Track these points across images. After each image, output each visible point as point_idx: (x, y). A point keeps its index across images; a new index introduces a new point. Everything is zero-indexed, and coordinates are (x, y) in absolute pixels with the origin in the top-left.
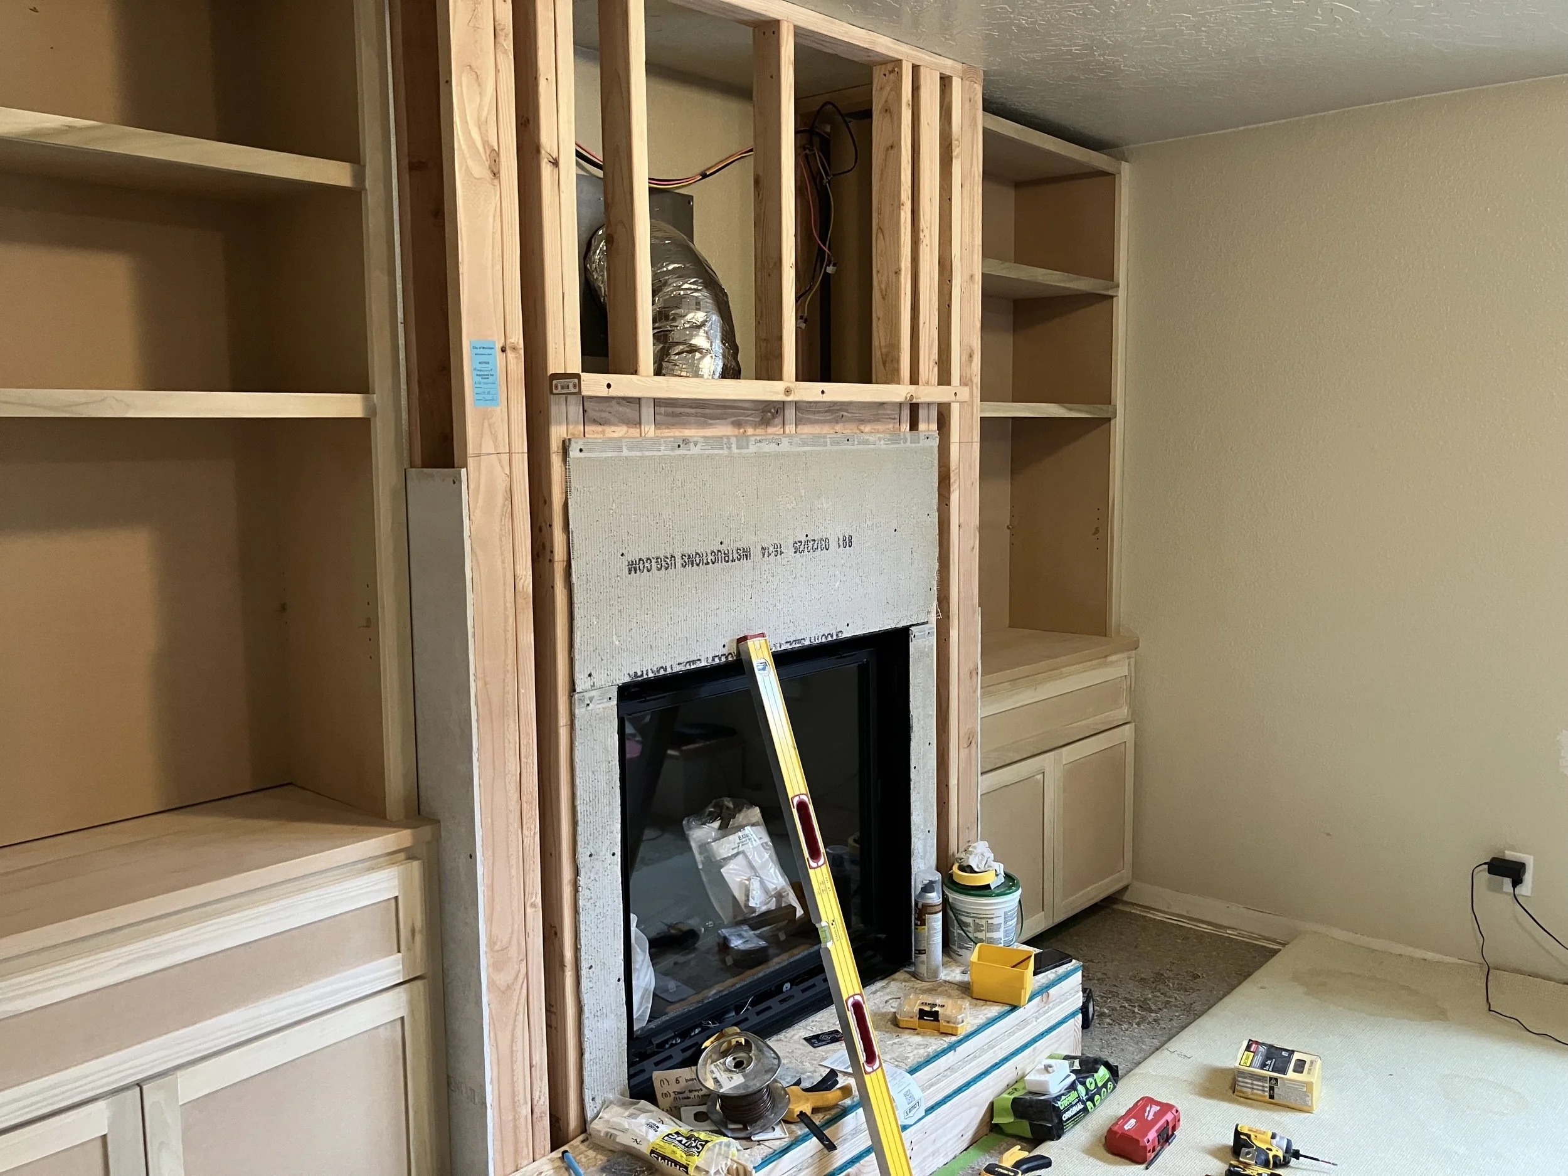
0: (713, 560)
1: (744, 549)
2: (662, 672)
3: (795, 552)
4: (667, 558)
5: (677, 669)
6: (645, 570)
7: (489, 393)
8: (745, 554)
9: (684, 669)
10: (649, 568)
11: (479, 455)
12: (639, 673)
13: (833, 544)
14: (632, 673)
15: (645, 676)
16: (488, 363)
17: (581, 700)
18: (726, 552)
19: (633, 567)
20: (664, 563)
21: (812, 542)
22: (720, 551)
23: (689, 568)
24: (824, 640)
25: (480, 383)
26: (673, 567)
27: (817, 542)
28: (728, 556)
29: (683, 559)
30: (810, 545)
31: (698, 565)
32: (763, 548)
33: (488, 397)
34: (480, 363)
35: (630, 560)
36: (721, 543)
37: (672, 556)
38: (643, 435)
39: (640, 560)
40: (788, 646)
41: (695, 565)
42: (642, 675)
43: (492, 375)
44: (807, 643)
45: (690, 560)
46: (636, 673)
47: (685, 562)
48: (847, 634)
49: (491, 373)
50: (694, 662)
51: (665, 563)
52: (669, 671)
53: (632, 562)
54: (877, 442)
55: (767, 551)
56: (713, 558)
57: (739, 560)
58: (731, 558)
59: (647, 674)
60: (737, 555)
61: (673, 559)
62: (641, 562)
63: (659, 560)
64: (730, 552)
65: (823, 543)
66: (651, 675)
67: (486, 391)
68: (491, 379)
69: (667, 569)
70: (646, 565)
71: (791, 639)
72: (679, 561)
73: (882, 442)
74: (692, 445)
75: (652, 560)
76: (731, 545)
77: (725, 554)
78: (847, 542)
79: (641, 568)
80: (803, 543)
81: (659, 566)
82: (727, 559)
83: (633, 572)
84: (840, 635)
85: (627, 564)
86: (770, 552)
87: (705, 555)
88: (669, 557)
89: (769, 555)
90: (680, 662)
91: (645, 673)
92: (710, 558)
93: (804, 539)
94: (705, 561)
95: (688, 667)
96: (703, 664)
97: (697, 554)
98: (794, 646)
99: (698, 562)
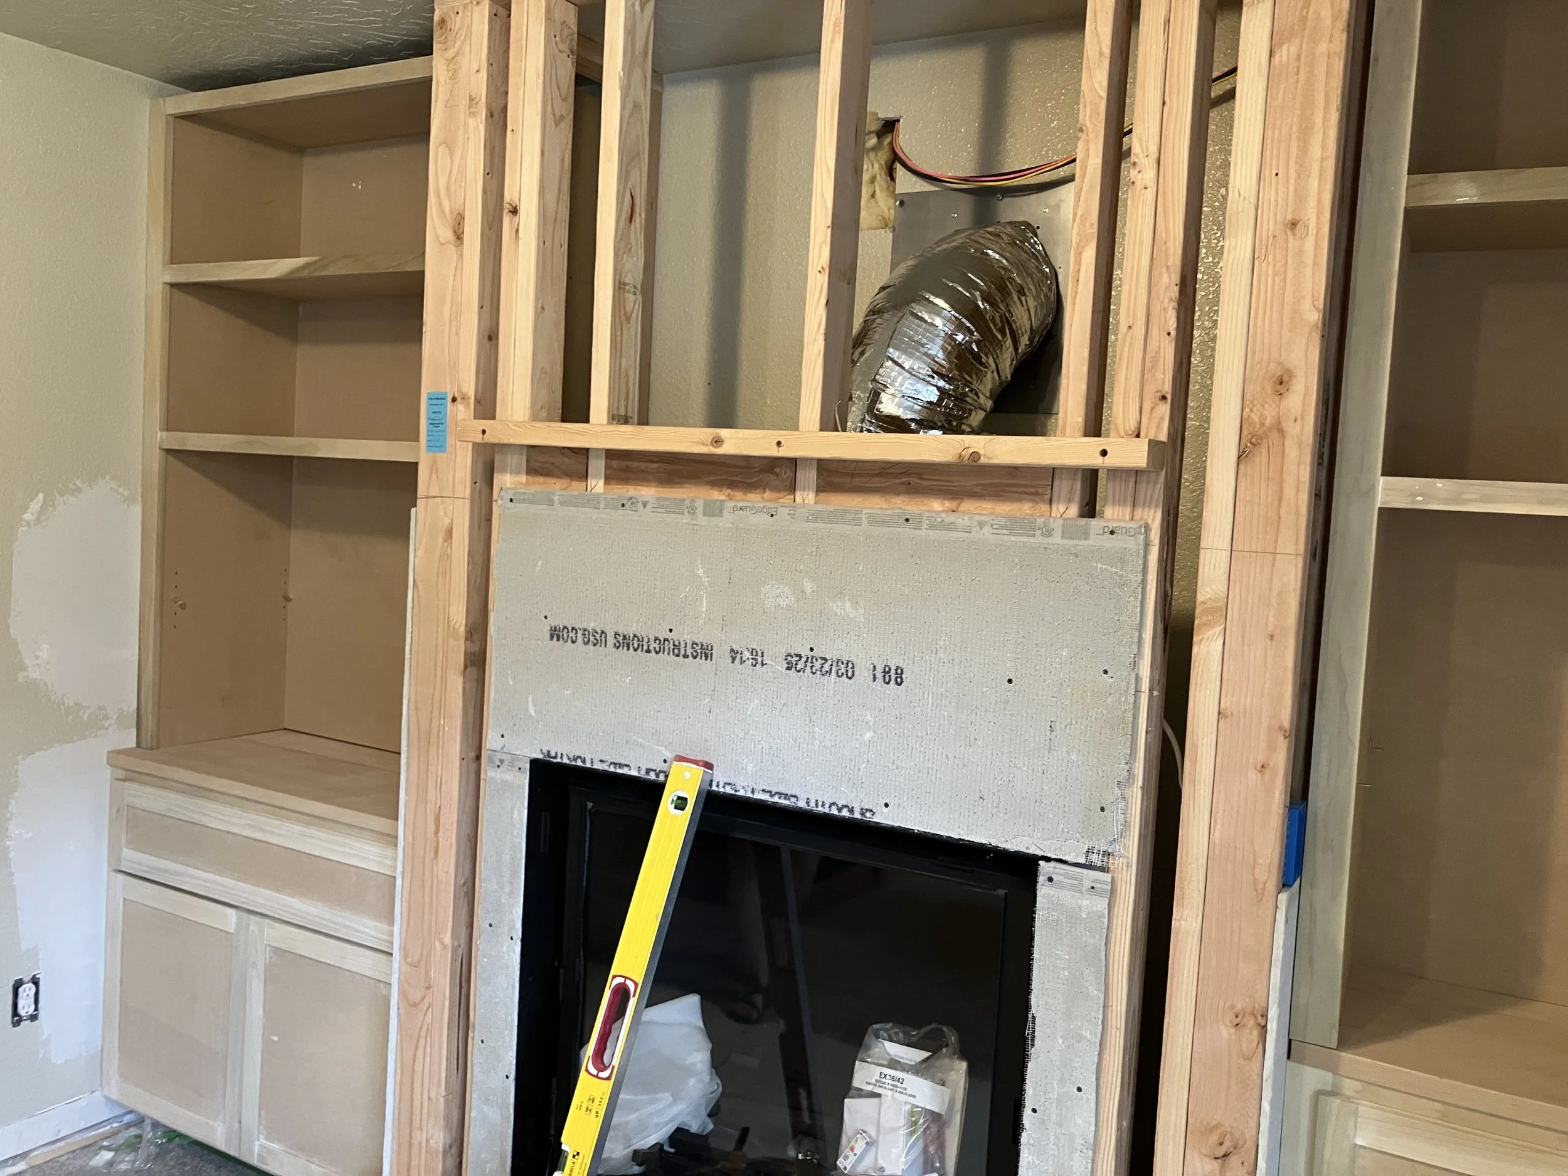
0: (658, 649)
1: (702, 645)
2: (579, 763)
3: (788, 668)
4: (596, 632)
5: (598, 766)
6: (569, 640)
7: (439, 440)
8: (705, 652)
9: (607, 768)
10: (574, 638)
11: (428, 497)
12: (553, 754)
13: (863, 673)
14: (545, 751)
15: (559, 760)
16: (440, 412)
17: (490, 760)
18: (676, 643)
19: (556, 633)
20: (592, 638)
21: (820, 661)
22: (668, 640)
23: (623, 651)
24: (834, 811)
25: (432, 431)
26: (603, 645)
27: (829, 663)
28: (679, 650)
29: (616, 638)
30: (818, 665)
31: (635, 650)
32: (732, 650)
33: (438, 444)
34: (433, 413)
35: (553, 625)
36: (671, 631)
37: (603, 632)
38: (589, 489)
39: (565, 627)
40: (765, 797)
41: (631, 648)
42: (555, 757)
43: (442, 424)
44: (802, 804)
45: (625, 642)
46: (549, 752)
47: (618, 642)
48: (884, 818)
49: (441, 422)
50: (621, 765)
51: (596, 638)
52: (588, 765)
53: (555, 628)
54: (975, 529)
55: (739, 656)
56: (657, 647)
57: (695, 657)
58: (682, 652)
59: (561, 758)
60: (692, 650)
61: (603, 635)
62: (566, 630)
63: (587, 633)
64: (683, 645)
65: (843, 667)
66: (565, 761)
67: (437, 438)
68: (441, 427)
69: (595, 645)
70: (571, 635)
71: (774, 790)
72: (611, 641)
73: (987, 530)
74: (640, 505)
75: (579, 631)
76: (685, 635)
77: (674, 645)
78: (894, 676)
79: (565, 636)
80: (804, 659)
81: (586, 640)
82: (676, 651)
83: (555, 638)
84: (868, 814)
85: (549, 628)
86: (744, 659)
87: (646, 640)
88: (599, 632)
89: (742, 662)
90: (603, 759)
91: (559, 756)
92: (653, 645)
93: (804, 652)
94: (645, 648)
95: (612, 769)
96: (634, 773)
97: (635, 636)
98: (776, 799)
99: (636, 646)
